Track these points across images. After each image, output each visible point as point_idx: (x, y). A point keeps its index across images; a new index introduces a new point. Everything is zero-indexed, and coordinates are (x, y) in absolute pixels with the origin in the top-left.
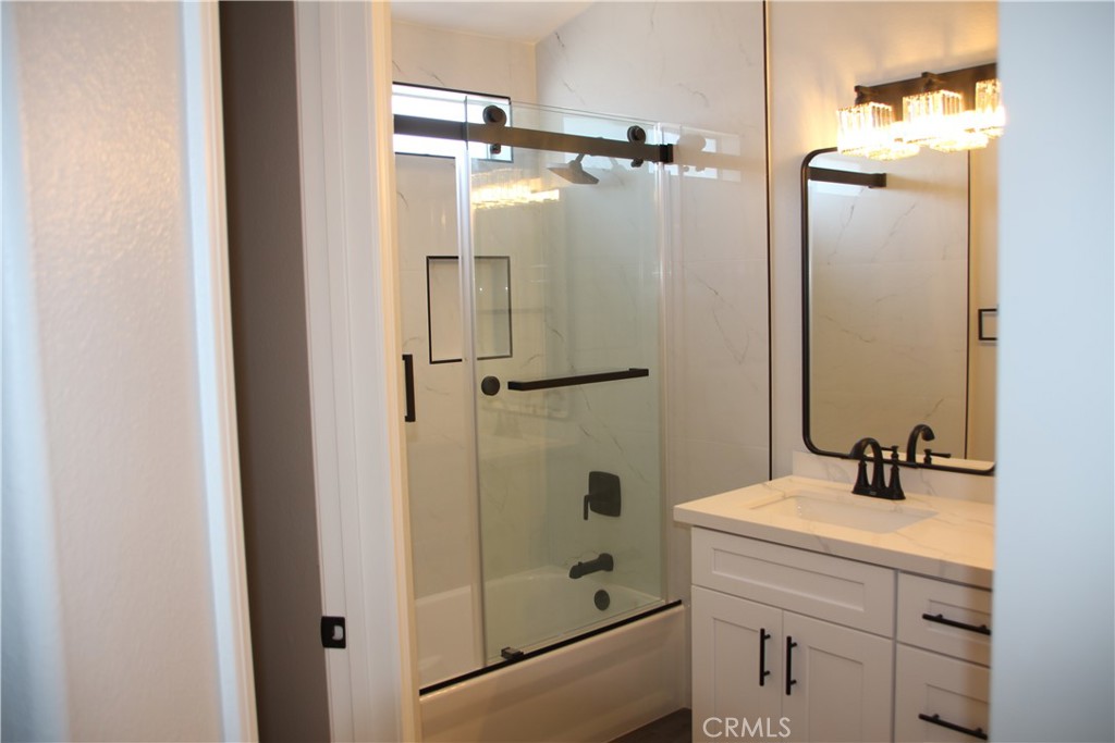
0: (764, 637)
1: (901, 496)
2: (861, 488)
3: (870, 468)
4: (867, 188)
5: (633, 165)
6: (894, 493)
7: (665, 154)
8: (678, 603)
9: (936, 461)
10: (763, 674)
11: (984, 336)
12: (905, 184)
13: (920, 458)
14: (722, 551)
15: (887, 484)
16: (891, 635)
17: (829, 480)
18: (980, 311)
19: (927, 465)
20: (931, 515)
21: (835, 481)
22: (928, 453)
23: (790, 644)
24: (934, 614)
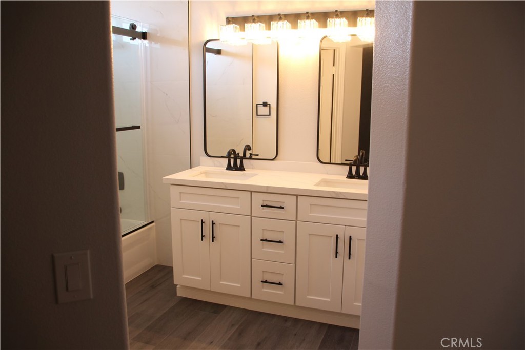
0: (202, 222)
1: (244, 170)
2: (229, 168)
3: (232, 161)
4: (214, 54)
5: (131, 40)
6: (242, 168)
7: (144, 36)
8: (152, 222)
9: (253, 157)
10: (203, 236)
11: (258, 114)
12: (229, 54)
13: (248, 156)
14: (183, 193)
15: (239, 166)
16: (250, 214)
17: (215, 166)
18: (257, 105)
19: (250, 158)
20: (257, 174)
21: (217, 166)
22: (251, 154)
23: (213, 224)
24: (265, 204)
